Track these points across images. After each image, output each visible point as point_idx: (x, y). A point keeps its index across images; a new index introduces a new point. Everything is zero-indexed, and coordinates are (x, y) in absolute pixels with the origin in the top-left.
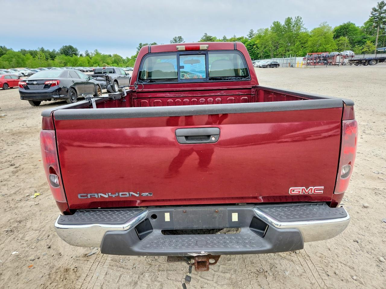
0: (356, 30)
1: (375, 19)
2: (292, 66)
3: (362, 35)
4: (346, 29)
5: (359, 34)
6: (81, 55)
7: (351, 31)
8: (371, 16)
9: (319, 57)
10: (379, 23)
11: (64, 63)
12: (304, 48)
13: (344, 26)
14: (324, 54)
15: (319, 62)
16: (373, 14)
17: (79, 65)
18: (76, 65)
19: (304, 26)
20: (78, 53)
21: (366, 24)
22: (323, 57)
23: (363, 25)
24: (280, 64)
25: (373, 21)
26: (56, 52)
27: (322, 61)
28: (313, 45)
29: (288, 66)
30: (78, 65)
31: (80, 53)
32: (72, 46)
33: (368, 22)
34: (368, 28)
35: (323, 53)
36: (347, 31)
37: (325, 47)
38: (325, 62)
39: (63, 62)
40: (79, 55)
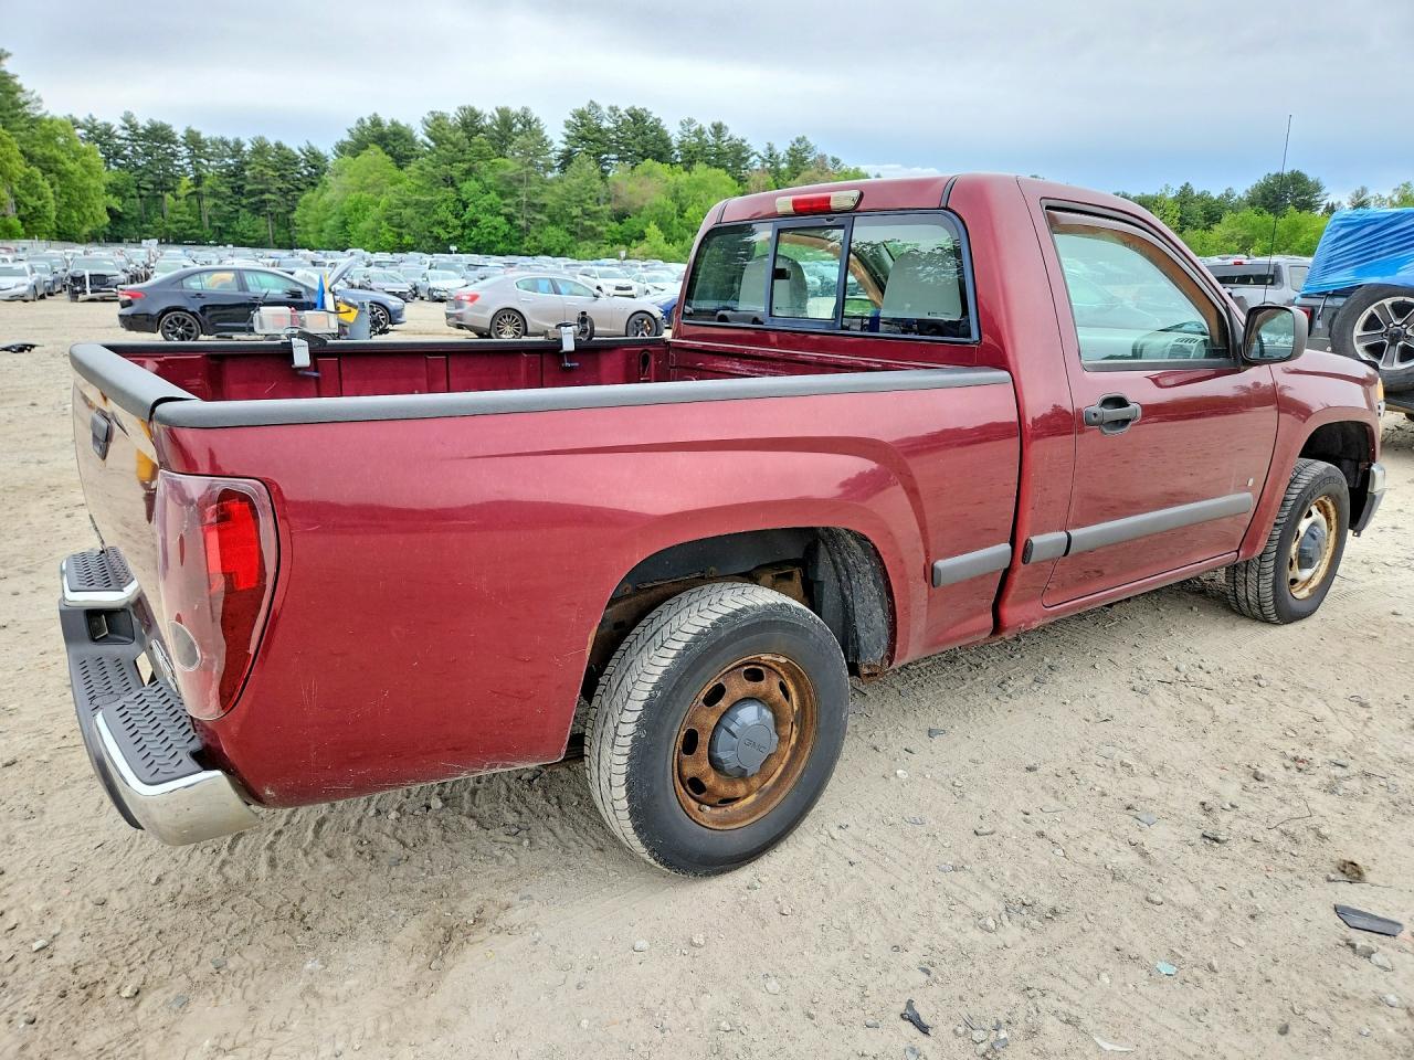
6: (1331, 209)
11: (1244, 238)
17: (1303, 247)
18: (1287, 247)
20: (1318, 199)
26: (1236, 197)
30: (1296, 246)
31: (1331, 200)
32: (1304, 172)
39: (1240, 237)
40: (1322, 208)
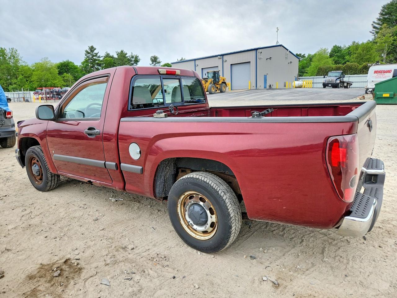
0: (76, 68)
1: (89, 60)
2: (27, 101)
3: (82, 73)
4: (66, 66)
5: (80, 72)
7: (71, 68)
8: (86, 57)
9: (52, 92)
10: (94, 64)
12: (30, 82)
13: (64, 63)
14: (57, 89)
15: (53, 97)
16: (87, 56)
19: (22, 59)
21: (83, 63)
22: (56, 92)
23: (81, 65)
24: (11, 99)
25: (89, 62)
27: (55, 96)
28: (40, 80)
29: (23, 100)
33: (84, 62)
34: (85, 67)
35: (55, 88)
36: (68, 69)
37: (54, 82)
38: (59, 96)
